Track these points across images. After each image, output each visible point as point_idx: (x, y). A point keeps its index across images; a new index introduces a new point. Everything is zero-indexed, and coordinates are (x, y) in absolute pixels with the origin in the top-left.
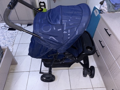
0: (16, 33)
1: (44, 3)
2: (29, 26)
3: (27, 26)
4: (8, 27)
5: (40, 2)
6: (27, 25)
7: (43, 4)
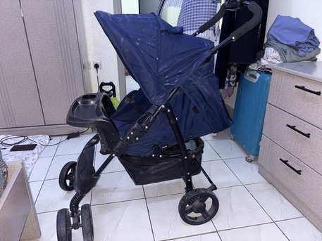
0: (36, 156)
1: (111, 84)
2: (71, 140)
3: (68, 139)
4: (11, 145)
5: (103, 84)
6: (66, 137)
7: (110, 88)
